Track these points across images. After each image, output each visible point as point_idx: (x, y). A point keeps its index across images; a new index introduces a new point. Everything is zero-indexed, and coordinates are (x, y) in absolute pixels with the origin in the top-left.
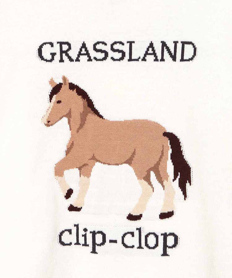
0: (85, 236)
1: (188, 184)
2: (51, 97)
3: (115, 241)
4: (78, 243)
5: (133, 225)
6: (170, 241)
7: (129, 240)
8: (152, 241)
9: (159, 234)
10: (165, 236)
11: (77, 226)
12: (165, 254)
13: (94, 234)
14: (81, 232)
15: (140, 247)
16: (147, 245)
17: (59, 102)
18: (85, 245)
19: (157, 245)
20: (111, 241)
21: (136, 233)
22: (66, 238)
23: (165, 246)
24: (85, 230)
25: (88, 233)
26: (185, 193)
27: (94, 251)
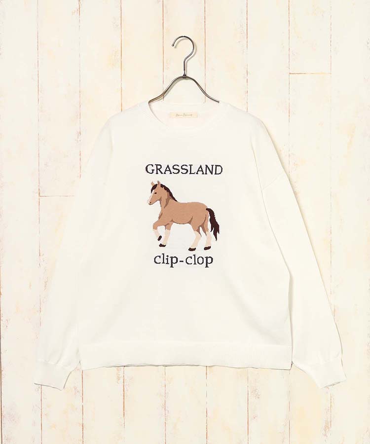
0: (167, 259)
1: (218, 233)
2: (152, 191)
3: (183, 261)
4: (163, 263)
5: (191, 253)
6: (209, 260)
7: (189, 260)
8: (200, 260)
9: (204, 258)
10: (207, 258)
11: (163, 254)
12: (207, 267)
13: (172, 258)
14: (165, 257)
15: (195, 264)
16: (198, 263)
17: (156, 193)
18: (167, 263)
19: (203, 263)
20: (180, 261)
21: (193, 257)
22: (158, 260)
23: (207, 263)
24: (168, 256)
25: (169, 257)
26: (216, 238)
27: (172, 266)
